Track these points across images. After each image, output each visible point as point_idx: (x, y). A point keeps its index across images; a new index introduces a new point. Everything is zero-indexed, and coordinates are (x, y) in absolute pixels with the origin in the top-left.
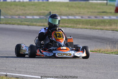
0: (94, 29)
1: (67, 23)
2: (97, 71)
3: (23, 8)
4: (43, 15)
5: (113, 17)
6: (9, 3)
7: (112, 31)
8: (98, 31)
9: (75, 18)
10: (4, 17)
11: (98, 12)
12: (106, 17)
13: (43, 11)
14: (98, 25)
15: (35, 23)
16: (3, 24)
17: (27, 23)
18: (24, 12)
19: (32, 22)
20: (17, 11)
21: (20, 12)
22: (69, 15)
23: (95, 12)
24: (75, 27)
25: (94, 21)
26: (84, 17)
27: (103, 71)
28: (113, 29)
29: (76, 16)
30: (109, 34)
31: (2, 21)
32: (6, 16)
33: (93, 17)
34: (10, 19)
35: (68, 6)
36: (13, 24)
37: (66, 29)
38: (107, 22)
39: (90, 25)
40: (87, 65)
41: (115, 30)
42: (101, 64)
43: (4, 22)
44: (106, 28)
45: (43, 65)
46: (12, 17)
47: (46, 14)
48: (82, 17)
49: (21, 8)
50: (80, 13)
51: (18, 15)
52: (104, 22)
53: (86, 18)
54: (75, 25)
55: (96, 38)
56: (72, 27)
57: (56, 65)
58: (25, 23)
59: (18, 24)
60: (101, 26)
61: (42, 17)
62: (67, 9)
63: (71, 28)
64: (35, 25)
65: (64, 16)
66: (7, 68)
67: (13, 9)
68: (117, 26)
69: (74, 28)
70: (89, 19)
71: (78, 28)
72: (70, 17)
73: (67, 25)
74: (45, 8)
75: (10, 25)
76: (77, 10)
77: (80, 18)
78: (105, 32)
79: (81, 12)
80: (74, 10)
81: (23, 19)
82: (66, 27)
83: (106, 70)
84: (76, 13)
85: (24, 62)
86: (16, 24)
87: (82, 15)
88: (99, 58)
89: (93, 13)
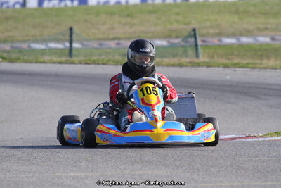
1: (238, 56)
3: (128, 20)
4: (177, 37)
6: (92, 8)
9: (256, 40)
10: (83, 44)
13: (175, 26)
16: (81, 63)
20: (113, 28)
22: (241, 35)
24: (259, 66)
26: (277, 37)
29: (259, 36)
31: (77, 56)
32: (86, 43)
34: (97, 49)
35: (237, 12)
36: (103, 64)
37: (235, 71)
43: (81, 58)
46: (100, 45)
47: (186, 34)
48: (273, 39)
49: (123, 20)
50: (266, 29)
51: (114, 39)
54: (259, 61)
56: (251, 66)
57: (218, 184)
62: (236, 18)
63: (248, 69)
64: (159, 64)
65: (228, 36)
67: (104, 24)
69: (256, 68)
71: (265, 68)
72: (245, 40)
73: (236, 61)
74: (180, 18)
75: (97, 66)
77: (267, 40)
79: (269, 26)
80: (253, 20)
82: (235, 65)
84: (259, 29)
85: (133, 175)
86: (111, 63)
87: (273, 33)
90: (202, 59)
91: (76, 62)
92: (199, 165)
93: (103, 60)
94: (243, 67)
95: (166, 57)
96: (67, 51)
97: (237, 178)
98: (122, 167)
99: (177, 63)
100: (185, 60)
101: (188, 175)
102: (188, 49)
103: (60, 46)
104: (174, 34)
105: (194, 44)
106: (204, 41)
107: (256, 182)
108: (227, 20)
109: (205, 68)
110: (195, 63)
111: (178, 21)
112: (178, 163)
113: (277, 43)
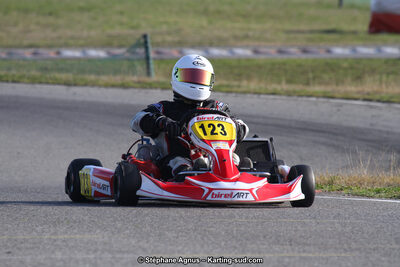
3: (51, 20)
4: (120, 46)
5: (366, 51)
7: (365, 103)
8: (315, 104)
9: (233, 53)
11: (312, 32)
12: (339, 51)
13: (117, 30)
14: (314, 78)
15: (92, 77)
17: (63, 76)
19: (83, 71)
22: (211, 45)
23: (299, 32)
24: (235, 89)
25: (300, 66)
26: (262, 50)
28: (368, 94)
29: (235, 46)
30: (357, 114)
33: (293, 50)
34: (4, 60)
35: (206, 12)
36: (14, 82)
38: (346, 69)
39: (289, 82)
40: (293, 250)
41: (377, 97)
42: (346, 246)
46: (9, 54)
47: (133, 42)
48: (256, 52)
49: (42, 20)
50: (247, 37)
51: (29, 46)
52: (333, 67)
53: (270, 53)
54: (236, 83)
55: (313, 131)
56: (224, 89)
58: (58, 75)
59: (33, 81)
60: (327, 84)
62: (204, 22)
63: (221, 94)
64: (94, 84)
65: (193, 46)
67: (16, 24)
68: (381, 82)
69: (231, 92)
70: (280, 58)
71: (245, 93)
72: (216, 51)
74: (125, 19)
75: (5, 84)
77: (248, 53)
78: (341, 105)
79: (251, 33)
80: (229, 25)
81: (52, 59)
84: (236, 38)
85: (55, 240)
86: (26, 80)
87: (257, 43)
88: (334, 218)
89: (292, 36)
90: (154, 78)
92: (149, 228)
93: (14, 75)
95: (104, 73)
97: (202, 246)
98: (39, 229)
99: (120, 82)
100: (132, 79)
101: (133, 242)
102: (136, 63)
104: (116, 43)
105: (144, 56)
106: (158, 53)
107: (230, 253)
108: (191, 24)
109: (159, 91)
110: (146, 83)
111: (122, 24)
112: (119, 225)
113: (262, 57)
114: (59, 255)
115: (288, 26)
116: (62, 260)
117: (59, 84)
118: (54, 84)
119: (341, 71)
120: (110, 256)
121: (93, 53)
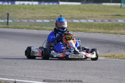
0: (107, 33)
1: (79, 27)
2: (111, 78)
3: (33, 11)
4: (54, 19)
6: (17, 6)
8: (112, 36)
9: (88, 21)
10: (13, 21)
11: (112, 15)
12: (120, 21)
14: (111, 29)
15: (45, 27)
16: (12, 28)
17: (36, 27)
18: (34, 16)
19: (42, 26)
20: (26, 14)
21: (29, 16)
22: (81, 19)
23: (108, 15)
25: (108, 25)
26: (96, 20)
27: (117, 77)
29: (88, 19)
31: (10, 25)
32: (14, 20)
33: (106, 21)
34: (19, 22)
35: (80, 9)
36: (22, 29)
37: (78, 33)
38: (122, 26)
39: (104, 29)
40: (100, 71)
42: (115, 70)
43: (13, 26)
44: (120, 32)
45: (54, 71)
46: (20, 21)
48: (95, 21)
49: (30, 11)
50: (92, 17)
51: (27, 19)
52: (118, 26)
53: (99, 21)
54: (88, 29)
55: (110, 43)
57: (67, 71)
58: (35, 27)
59: (27, 28)
60: (115, 30)
61: (52, 20)
62: (79, 12)
64: (45, 30)
65: (76, 19)
66: (16, 75)
67: (22, 12)
69: (86, 32)
70: (102, 23)
71: (91, 32)
72: (82, 21)
73: (78, 29)
74: (55, 11)
75: (19, 29)
76: (90, 14)
77: (92, 21)
78: (119, 36)
79: (93, 16)
80: (87, 13)
81: (32, 22)
82: (78, 31)
83: (121, 76)
84: (89, 17)
85: (34, 68)
86: (25, 28)
87: (95, 18)
88: (113, 64)
89: (106, 16)
91: (10, 27)
92: (60, 65)
93: (22, 27)
94: (81, 32)
96: (6, 23)
97: (75, 70)
103: (3, 21)
104: (52, 18)
111: (54, 13)
112: (52, 65)
113: (96, 22)
114: (35, 71)
115: (105, 14)
116: (36, 72)
117: (35, 29)
118: (34, 29)
119: (120, 27)
120: (49, 71)
121: (45, 21)
